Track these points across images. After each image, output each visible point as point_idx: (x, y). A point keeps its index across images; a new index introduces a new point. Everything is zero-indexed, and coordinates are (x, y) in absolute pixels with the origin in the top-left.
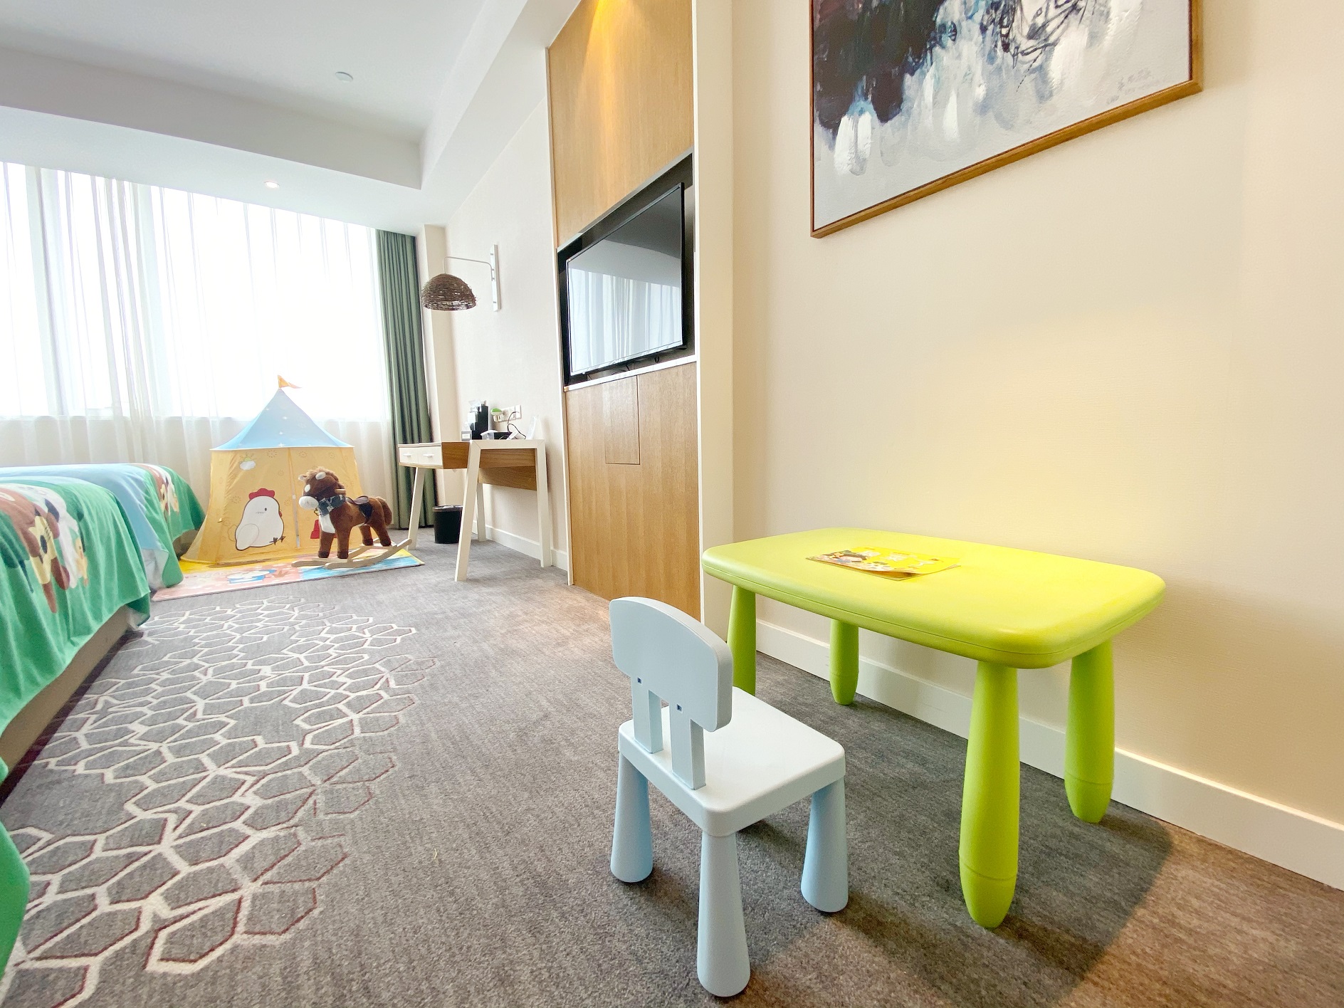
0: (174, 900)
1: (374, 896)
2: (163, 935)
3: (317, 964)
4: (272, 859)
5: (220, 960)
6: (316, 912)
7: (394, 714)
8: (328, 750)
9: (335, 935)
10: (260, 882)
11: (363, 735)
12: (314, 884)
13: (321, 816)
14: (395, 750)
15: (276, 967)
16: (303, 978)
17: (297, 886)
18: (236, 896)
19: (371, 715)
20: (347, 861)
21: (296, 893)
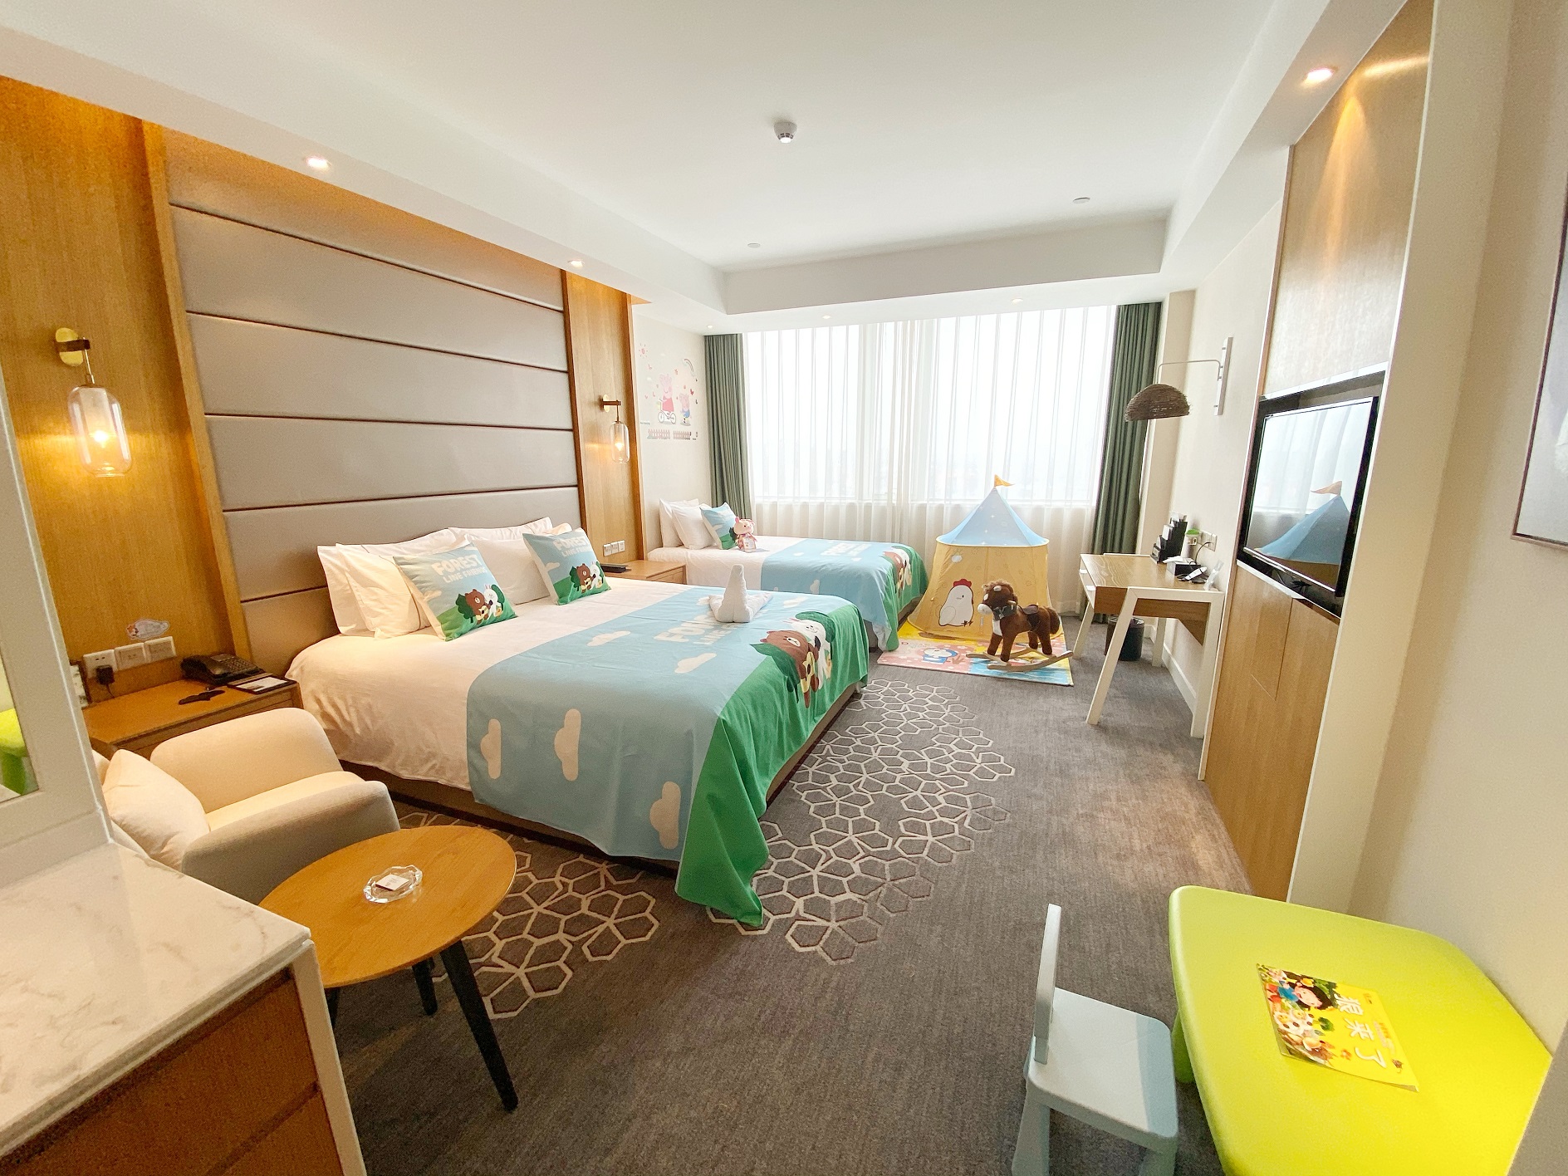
0: (808, 907)
1: (875, 974)
2: (797, 923)
3: (837, 988)
4: (848, 914)
5: (809, 952)
6: (850, 960)
7: (952, 851)
8: (905, 858)
9: (851, 979)
10: (838, 924)
11: (927, 858)
12: (857, 944)
13: (878, 904)
14: (936, 884)
15: (824, 975)
16: (829, 990)
17: (850, 939)
18: (825, 923)
19: (940, 844)
20: (875, 943)
21: (848, 943)
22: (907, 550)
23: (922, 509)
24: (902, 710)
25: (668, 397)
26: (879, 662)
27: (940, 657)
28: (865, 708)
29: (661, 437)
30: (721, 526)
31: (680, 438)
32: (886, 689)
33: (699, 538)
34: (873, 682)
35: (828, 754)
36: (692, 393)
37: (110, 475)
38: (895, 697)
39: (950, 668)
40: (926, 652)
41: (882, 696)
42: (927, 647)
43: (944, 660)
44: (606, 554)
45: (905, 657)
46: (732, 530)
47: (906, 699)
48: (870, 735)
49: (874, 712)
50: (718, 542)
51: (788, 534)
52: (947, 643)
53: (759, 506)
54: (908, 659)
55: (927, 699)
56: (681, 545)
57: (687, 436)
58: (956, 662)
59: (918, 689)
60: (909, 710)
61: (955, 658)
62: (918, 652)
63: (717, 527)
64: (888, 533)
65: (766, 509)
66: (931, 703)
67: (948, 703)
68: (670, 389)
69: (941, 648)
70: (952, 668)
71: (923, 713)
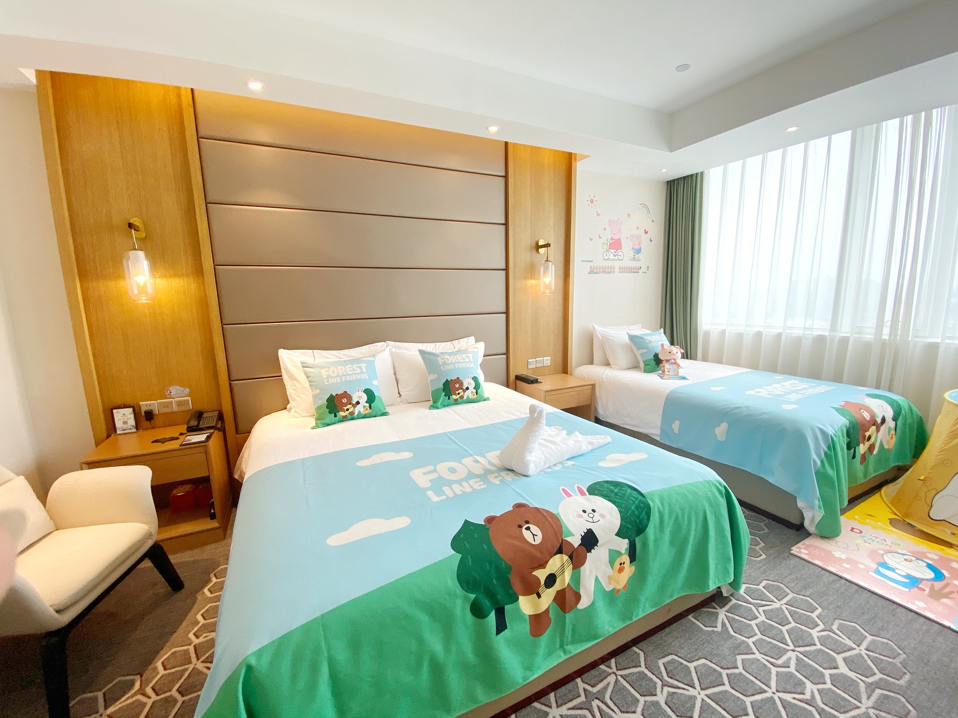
22: (892, 403)
23: (932, 349)
24: (780, 662)
25: (616, 237)
26: (795, 550)
27: (908, 576)
28: (719, 629)
29: (604, 272)
30: (645, 351)
31: (624, 272)
32: (777, 605)
33: (623, 358)
34: (764, 583)
35: (600, 697)
36: (646, 233)
37: (144, 301)
38: (784, 629)
39: (917, 605)
40: (888, 559)
41: (762, 618)
42: (894, 548)
43: (914, 582)
44: (530, 367)
45: (843, 557)
46: (656, 356)
47: (801, 640)
48: (692, 692)
49: (729, 643)
50: (642, 365)
51: (735, 362)
52: (934, 552)
53: (707, 334)
54: (848, 560)
55: (839, 658)
56: (608, 364)
57: (636, 270)
58: (936, 595)
59: (835, 627)
60: (792, 669)
61: (938, 585)
62: (873, 554)
63: (642, 351)
64: (872, 376)
65: (713, 337)
66: (843, 669)
67: (878, 685)
68: (620, 231)
69: (919, 557)
70: (922, 604)
71: (815, 688)
